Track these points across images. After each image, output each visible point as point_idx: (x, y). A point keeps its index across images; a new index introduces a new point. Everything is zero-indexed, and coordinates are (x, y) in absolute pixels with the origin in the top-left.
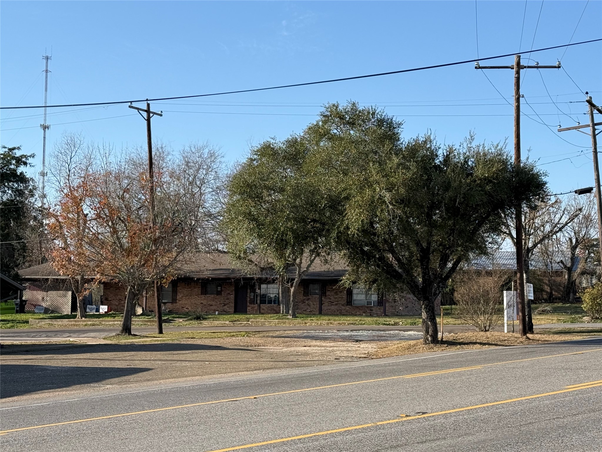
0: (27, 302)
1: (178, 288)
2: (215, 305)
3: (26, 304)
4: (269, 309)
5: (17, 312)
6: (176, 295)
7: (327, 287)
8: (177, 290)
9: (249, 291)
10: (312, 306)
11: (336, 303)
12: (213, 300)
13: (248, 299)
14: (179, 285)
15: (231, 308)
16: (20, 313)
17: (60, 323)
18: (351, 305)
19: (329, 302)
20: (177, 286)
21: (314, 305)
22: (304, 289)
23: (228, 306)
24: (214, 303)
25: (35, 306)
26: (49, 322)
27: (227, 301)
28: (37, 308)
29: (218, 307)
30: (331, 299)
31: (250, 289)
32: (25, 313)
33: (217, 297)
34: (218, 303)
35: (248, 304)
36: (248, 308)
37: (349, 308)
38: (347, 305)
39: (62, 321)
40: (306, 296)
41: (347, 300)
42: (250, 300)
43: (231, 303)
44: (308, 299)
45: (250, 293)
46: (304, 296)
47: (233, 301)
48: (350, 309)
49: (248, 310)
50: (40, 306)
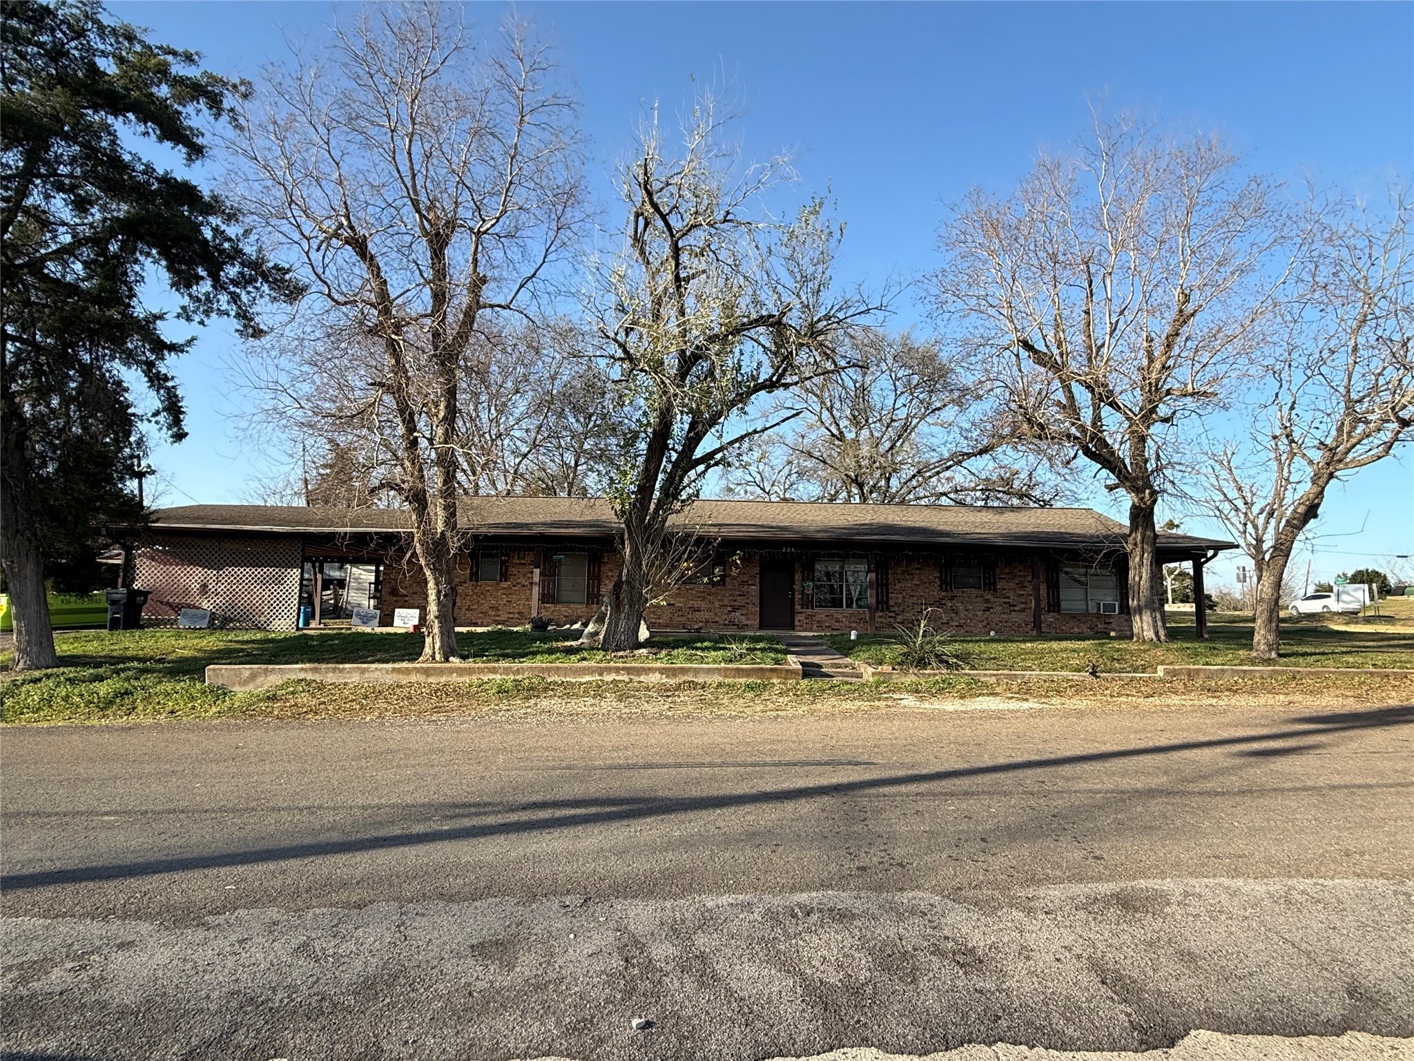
0: (150, 596)
1: (604, 568)
2: (709, 610)
3: (145, 601)
4: (853, 619)
5: (114, 625)
6: (599, 585)
7: (997, 571)
8: (599, 571)
9: (798, 576)
10: (963, 614)
11: (1023, 606)
12: (704, 599)
13: (798, 596)
14: (606, 560)
15: (751, 616)
16: (125, 628)
17: (355, 678)
18: (1059, 611)
19: (1005, 606)
20: (600, 563)
21: (967, 610)
22: (941, 572)
23: (744, 612)
24: (704, 605)
25: (177, 608)
26: (302, 675)
27: (740, 601)
28: (186, 614)
29: (716, 614)
30: (1009, 597)
31: (803, 573)
32: (142, 627)
33: (713, 590)
34: (717, 604)
35: (798, 607)
36: (798, 618)
37: (1053, 617)
38: (1049, 611)
39: (363, 671)
40: (946, 590)
41: (1049, 599)
42: (802, 599)
43: (750, 607)
44: (952, 598)
45: (803, 580)
46: (941, 589)
47: (757, 601)
48: (1057, 619)
49: (797, 623)
50: (195, 607)
